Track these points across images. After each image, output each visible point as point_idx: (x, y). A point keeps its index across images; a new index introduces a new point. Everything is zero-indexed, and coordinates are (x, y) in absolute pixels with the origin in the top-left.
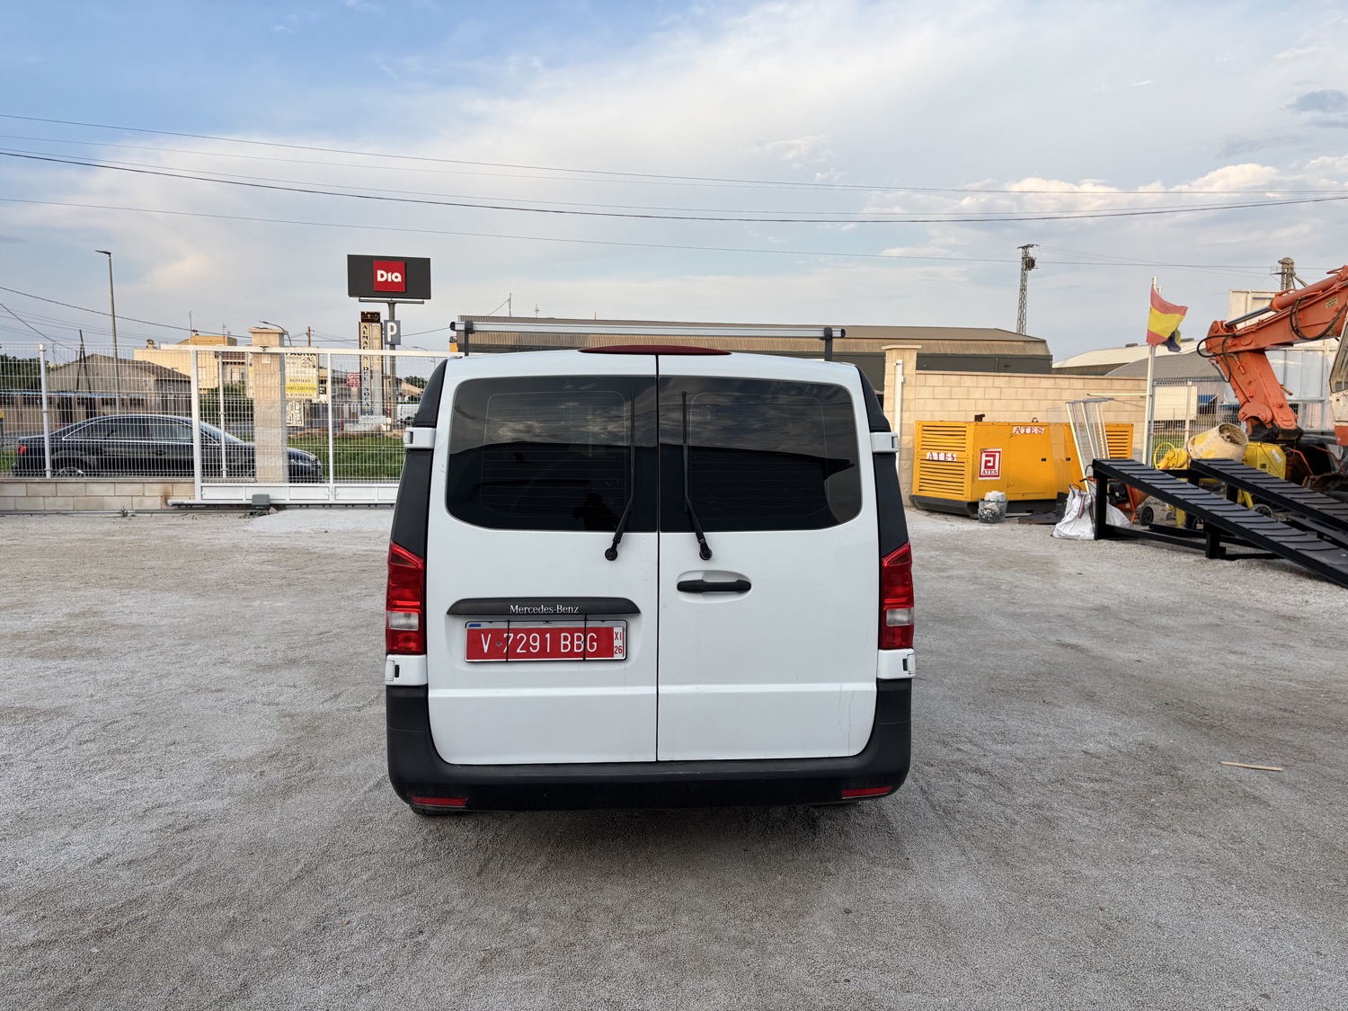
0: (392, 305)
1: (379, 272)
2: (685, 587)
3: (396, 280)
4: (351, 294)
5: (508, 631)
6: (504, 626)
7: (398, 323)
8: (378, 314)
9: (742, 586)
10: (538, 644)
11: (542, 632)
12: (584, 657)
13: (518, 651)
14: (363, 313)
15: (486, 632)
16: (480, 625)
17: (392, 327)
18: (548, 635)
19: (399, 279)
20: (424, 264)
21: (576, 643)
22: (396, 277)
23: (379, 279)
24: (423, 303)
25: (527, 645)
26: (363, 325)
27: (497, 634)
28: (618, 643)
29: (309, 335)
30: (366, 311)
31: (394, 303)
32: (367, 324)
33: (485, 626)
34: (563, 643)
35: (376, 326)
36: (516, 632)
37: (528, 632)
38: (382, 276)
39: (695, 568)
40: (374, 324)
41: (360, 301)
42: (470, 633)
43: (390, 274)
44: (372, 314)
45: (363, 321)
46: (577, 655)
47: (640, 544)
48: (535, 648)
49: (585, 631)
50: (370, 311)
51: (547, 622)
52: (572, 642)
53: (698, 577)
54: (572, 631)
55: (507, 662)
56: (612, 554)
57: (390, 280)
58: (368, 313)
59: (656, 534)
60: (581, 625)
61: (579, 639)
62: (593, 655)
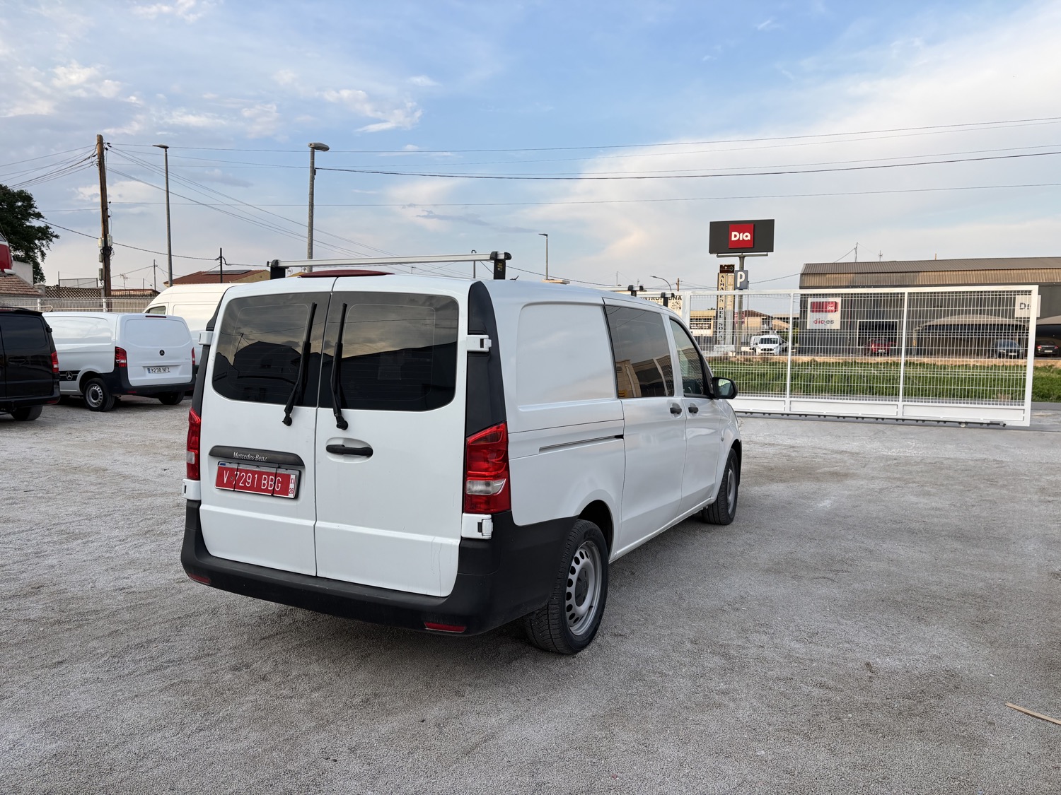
0: (742, 258)
1: (733, 233)
2: (332, 449)
3: (746, 239)
4: (711, 252)
5: (237, 470)
6: (235, 466)
7: (746, 273)
8: (733, 266)
9: (367, 452)
10: (250, 481)
11: (254, 473)
12: (273, 494)
13: (240, 484)
14: (721, 266)
15: (227, 469)
16: (225, 465)
17: (741, 276)
18: (256, 476)
19: (749, 238)
20: (769, 224)
21: (270, 483)
22: (747, 236)
23: (733, 239)
24: (767, 255)
25: (245, 481)
26: (721, 275)
27: (232, 470)
28: (292, 486)
29: (678, 284)
30: (723, 264)
31: (744, 257)
32: (724, 274)
33: (228, 465)
34: (263, 482)
35: (730, 276)
36: (241, 471)
37: (247, 472)
38: (736, 236)
39: (338, 437)
40: (729, 274)
41: (718, 257)
42: (219, 468)
43: (741, 234)
44: (728, 266)
45: (721, 272)
46: (269, 491)
47: (305, 414)
48: (248, 483)
49: (276, 475)
50: (727, 264)
51: (258, 466)
52: (268, 483)
53: (340, 442)
54: (269, 474)
55: (234, 491)
56: (288, 421)
57: (741, 239)
58: (725, 266)
59: (315, 408)
60: (273, 470)
61: (272, 481)
62: (278, 493)
